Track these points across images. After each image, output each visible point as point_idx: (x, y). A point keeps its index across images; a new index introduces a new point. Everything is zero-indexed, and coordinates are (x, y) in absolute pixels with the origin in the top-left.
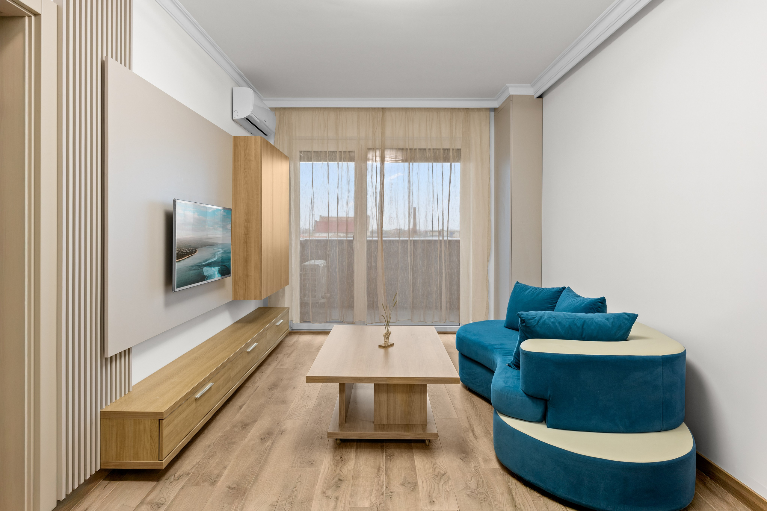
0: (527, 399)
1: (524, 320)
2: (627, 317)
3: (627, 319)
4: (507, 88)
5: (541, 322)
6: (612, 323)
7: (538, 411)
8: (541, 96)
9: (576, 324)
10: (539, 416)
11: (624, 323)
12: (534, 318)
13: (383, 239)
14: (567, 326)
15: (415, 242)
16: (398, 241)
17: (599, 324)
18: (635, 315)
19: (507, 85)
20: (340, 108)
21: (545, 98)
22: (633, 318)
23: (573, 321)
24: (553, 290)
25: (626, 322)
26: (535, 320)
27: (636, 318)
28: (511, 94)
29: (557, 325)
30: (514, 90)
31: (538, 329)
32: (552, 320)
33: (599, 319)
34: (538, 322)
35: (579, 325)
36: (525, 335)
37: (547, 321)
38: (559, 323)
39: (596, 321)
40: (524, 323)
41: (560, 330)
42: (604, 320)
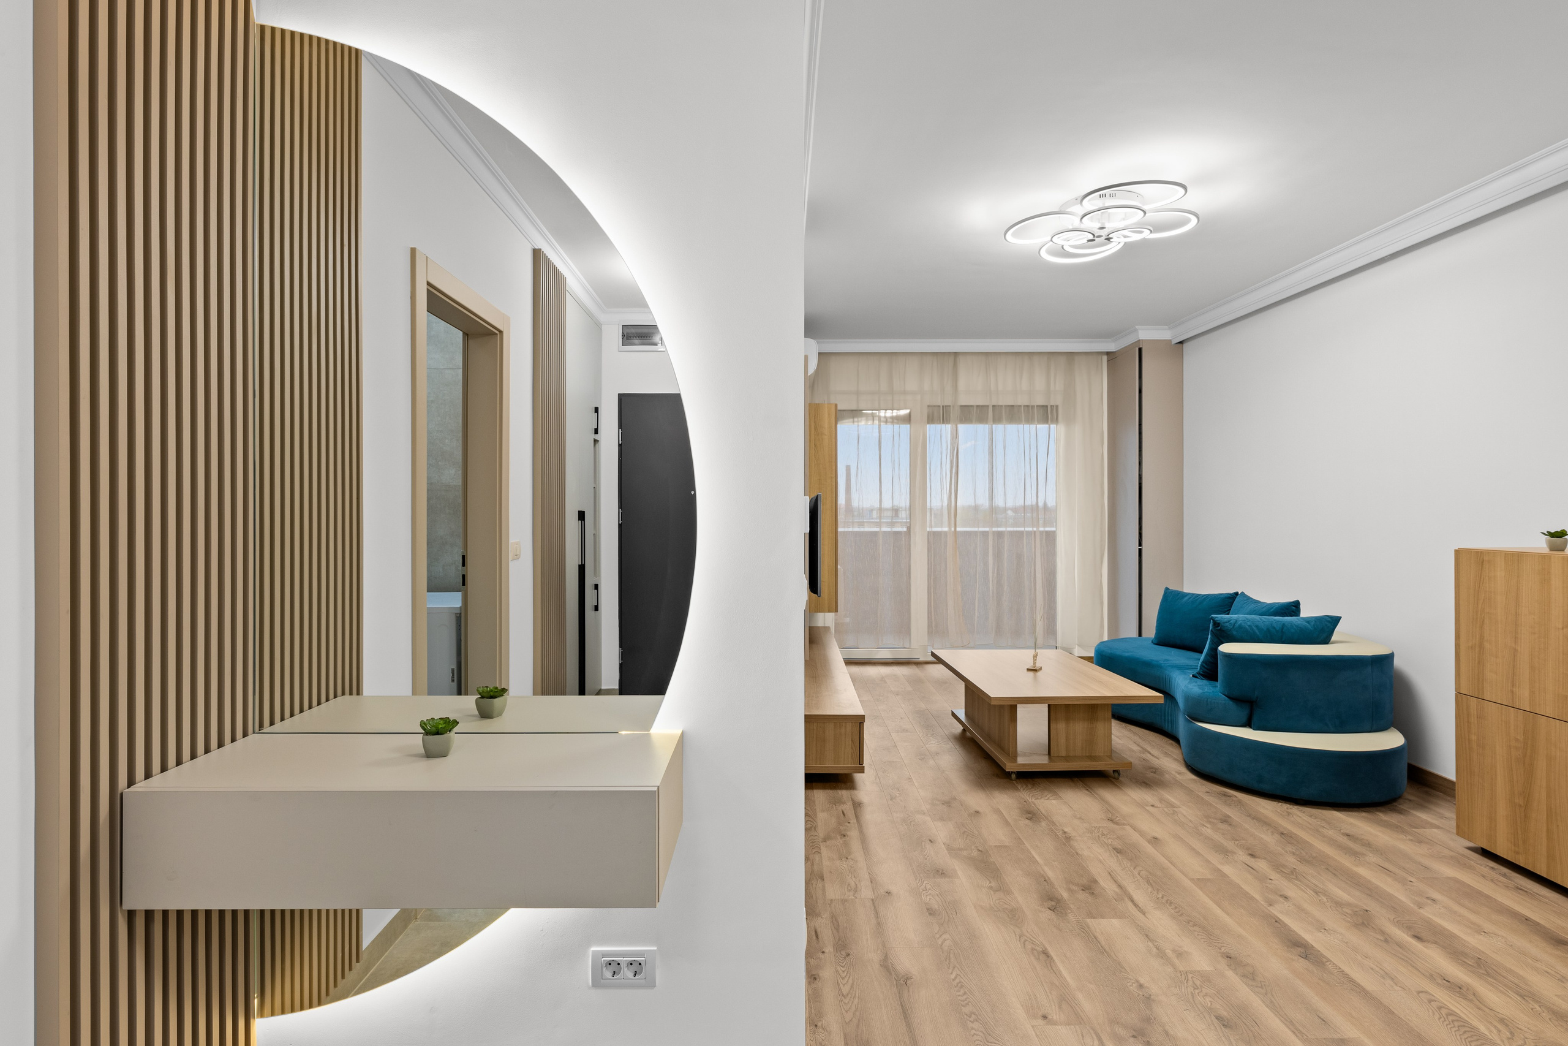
0: (1231, 703)
1: (1219, 624)
2: (1329, 619)
3: (1329, 622)
4: (1136, 330)
5: (1237, 625)
6: (1314, 626)
7: (1243, 714)
8: (1181, 343)
9: (1274, 628)
10: (1244, 719)
11: (1326, 625)
12: (1229, 621)
13: (958, 529)
14: (1265, 629)
15: (1000, 535)
16: (976, 532)
17: (1300, 628)
18: (1338, 617)
19: (1136, 327)
20: (896, 353)
21: (1185, 345)
22: (1335, 621)
23: (1271, 625)
24: (1222, 596)
25: (1329, 625)
26: (1231, 623)
27: (1340, 620)
28: (1140, 339)
29: (1255, 628)
30: (1145, 334)
31: (1235, 633)
32: (1249, 623)
33: (1299, 622)
34: (1234, 626)
35: (1278, 629)
36: (1219, 639)
37: (1243, 624)
38: (1257, 626)
39: (1296, 624)
40: (1219, 626)
41: (1258, 633)
42: (1304, 623)
